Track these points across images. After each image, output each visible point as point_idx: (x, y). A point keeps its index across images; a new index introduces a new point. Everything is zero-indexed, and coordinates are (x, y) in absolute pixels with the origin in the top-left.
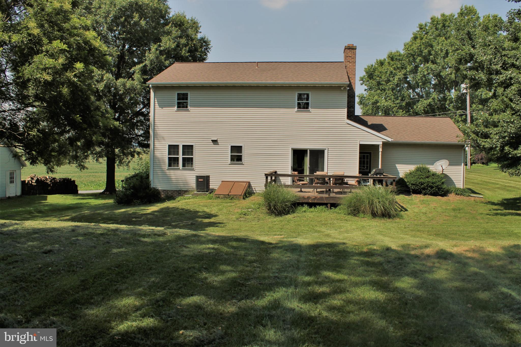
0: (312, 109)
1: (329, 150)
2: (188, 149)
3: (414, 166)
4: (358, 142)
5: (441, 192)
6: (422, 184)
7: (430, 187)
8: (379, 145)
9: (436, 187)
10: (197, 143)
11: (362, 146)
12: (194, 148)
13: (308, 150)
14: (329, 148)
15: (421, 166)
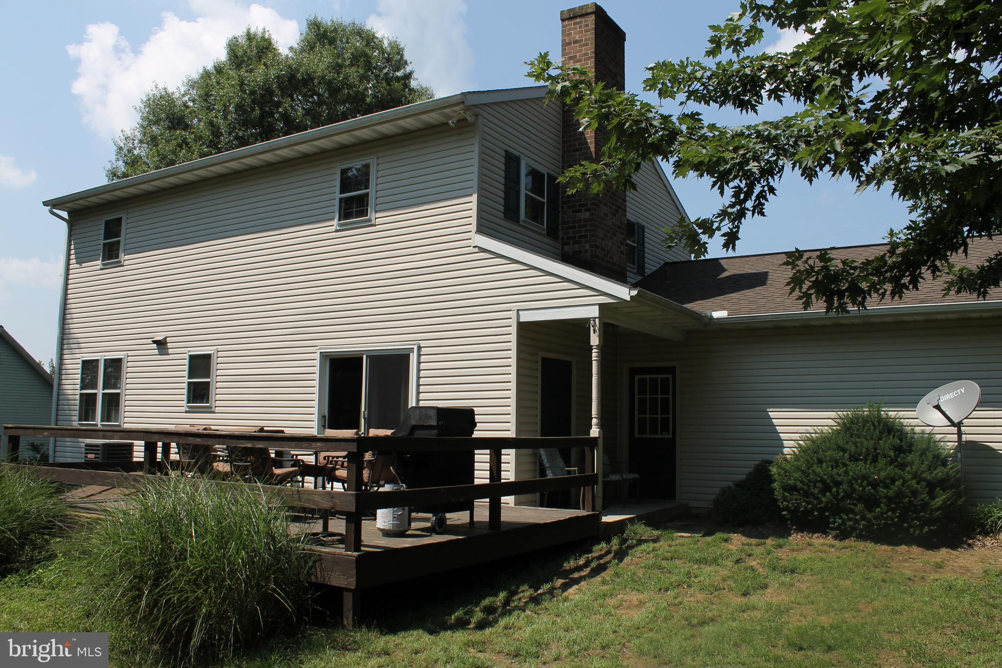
0: (378, 215)
1: (424, 351)
2: (115, 366)
3: (833, 414)
4: (513, 314)
5: (921, 527)
6: (826, 488)
7: (861, 499)
8: (587, 321)
9: (890, 500)
10: (130, 353)
11: (526, 330)
12: (125, 364)
13: (365, 357)
14: (423, 344)
15: (866, 411)
